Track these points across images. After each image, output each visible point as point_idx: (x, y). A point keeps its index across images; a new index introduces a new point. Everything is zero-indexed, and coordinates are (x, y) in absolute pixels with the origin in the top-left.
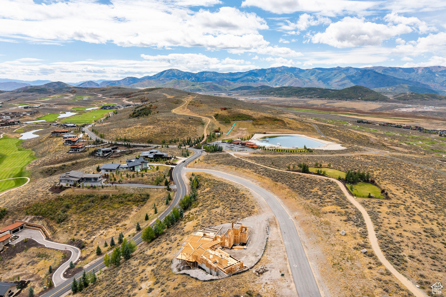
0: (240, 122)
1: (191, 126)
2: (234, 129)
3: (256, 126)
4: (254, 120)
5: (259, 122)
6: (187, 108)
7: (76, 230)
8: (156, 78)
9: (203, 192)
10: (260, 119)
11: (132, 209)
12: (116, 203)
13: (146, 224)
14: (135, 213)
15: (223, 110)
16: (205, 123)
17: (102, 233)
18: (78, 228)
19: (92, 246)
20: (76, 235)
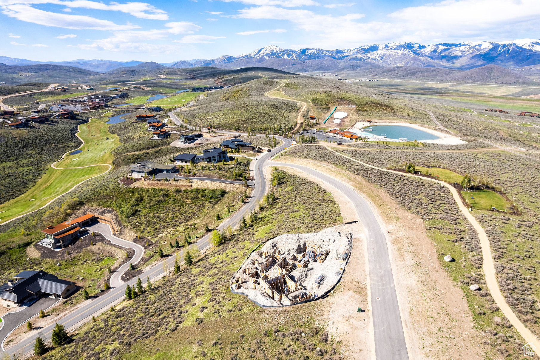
3: (360, 113)
5: (363, 107)
6: (283, 90)
7: (144, 226)
8: (253, 56)
9: (284, 190)
10: (365, 105)
11: (205, 206)
12: (187, 199)
13: (216, 225)
14: (207, 211)
15: (323, 94)
16: (300, 108)
17: (169, 232)
18: (146, 224)
19: (157, 246)
20: (143, 232)
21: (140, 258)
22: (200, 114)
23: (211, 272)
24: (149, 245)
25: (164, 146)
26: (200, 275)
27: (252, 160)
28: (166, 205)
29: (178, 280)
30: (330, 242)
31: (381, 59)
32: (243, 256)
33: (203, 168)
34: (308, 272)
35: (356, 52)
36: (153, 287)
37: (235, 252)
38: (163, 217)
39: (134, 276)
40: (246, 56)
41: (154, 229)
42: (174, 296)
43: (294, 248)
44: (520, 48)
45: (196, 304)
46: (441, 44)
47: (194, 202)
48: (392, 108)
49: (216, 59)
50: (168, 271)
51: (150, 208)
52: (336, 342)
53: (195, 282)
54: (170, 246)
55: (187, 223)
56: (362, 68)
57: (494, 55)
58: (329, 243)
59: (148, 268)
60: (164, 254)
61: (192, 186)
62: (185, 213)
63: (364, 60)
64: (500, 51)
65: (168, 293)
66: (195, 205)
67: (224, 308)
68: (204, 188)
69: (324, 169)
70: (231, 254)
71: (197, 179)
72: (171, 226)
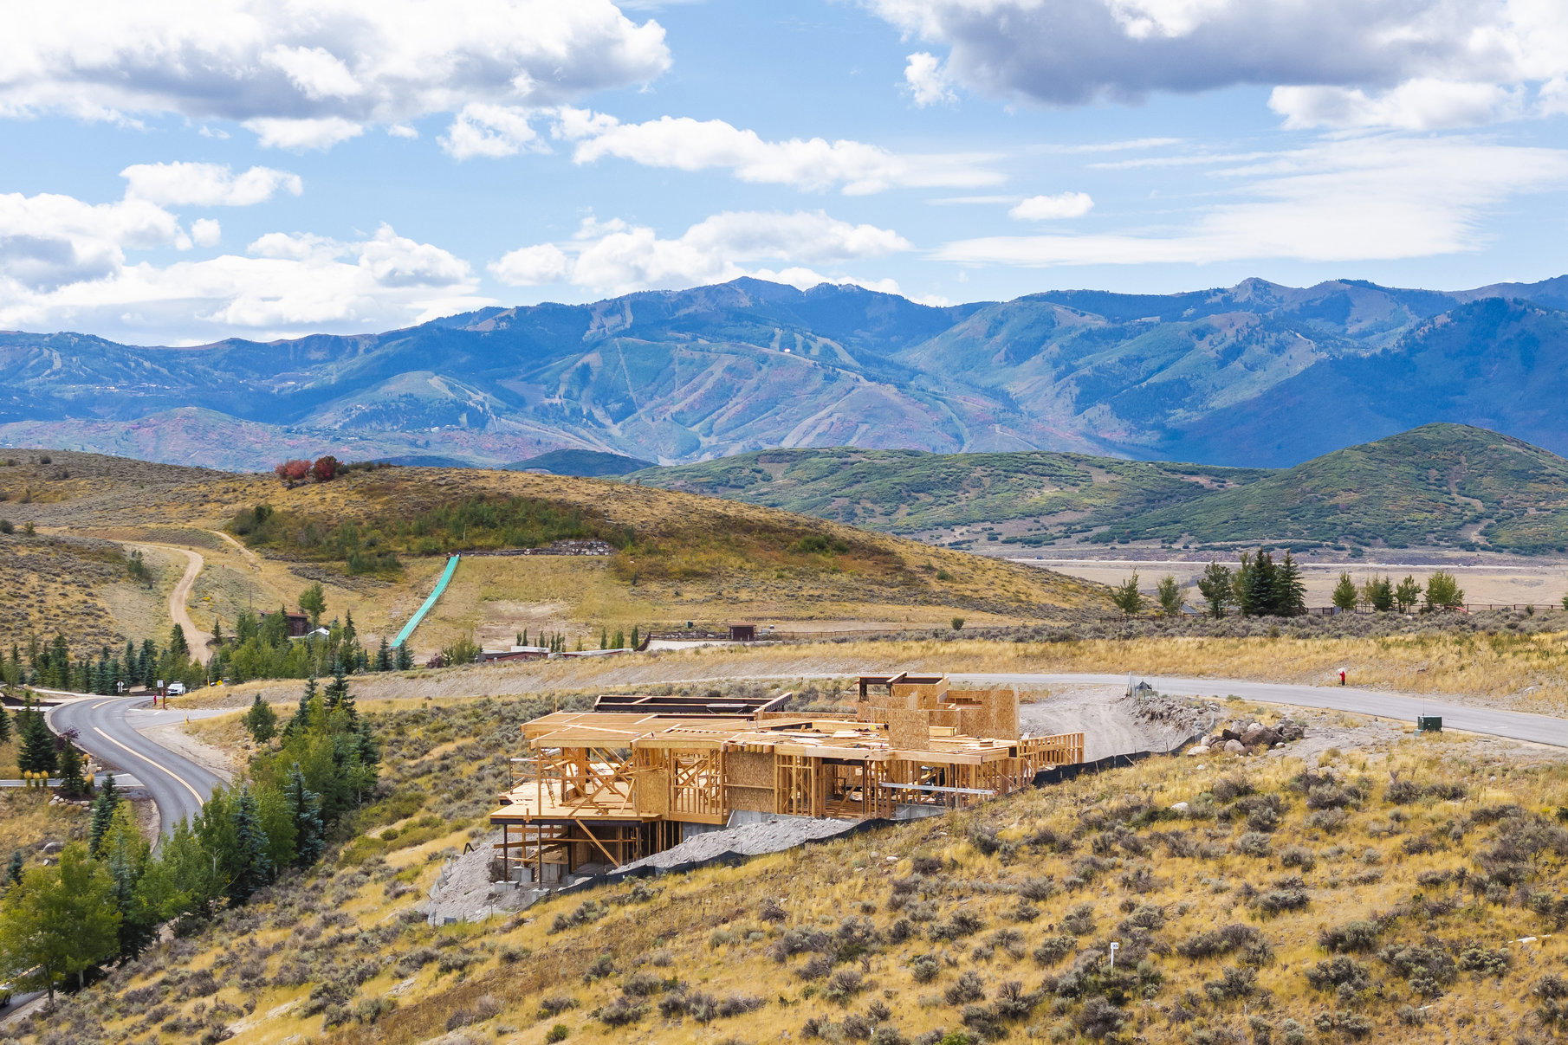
0: (493, 559)
1: (33, 579)
2: (442, 611)
3: (654, 587)
4: (621, 538)
16: (158, 569)
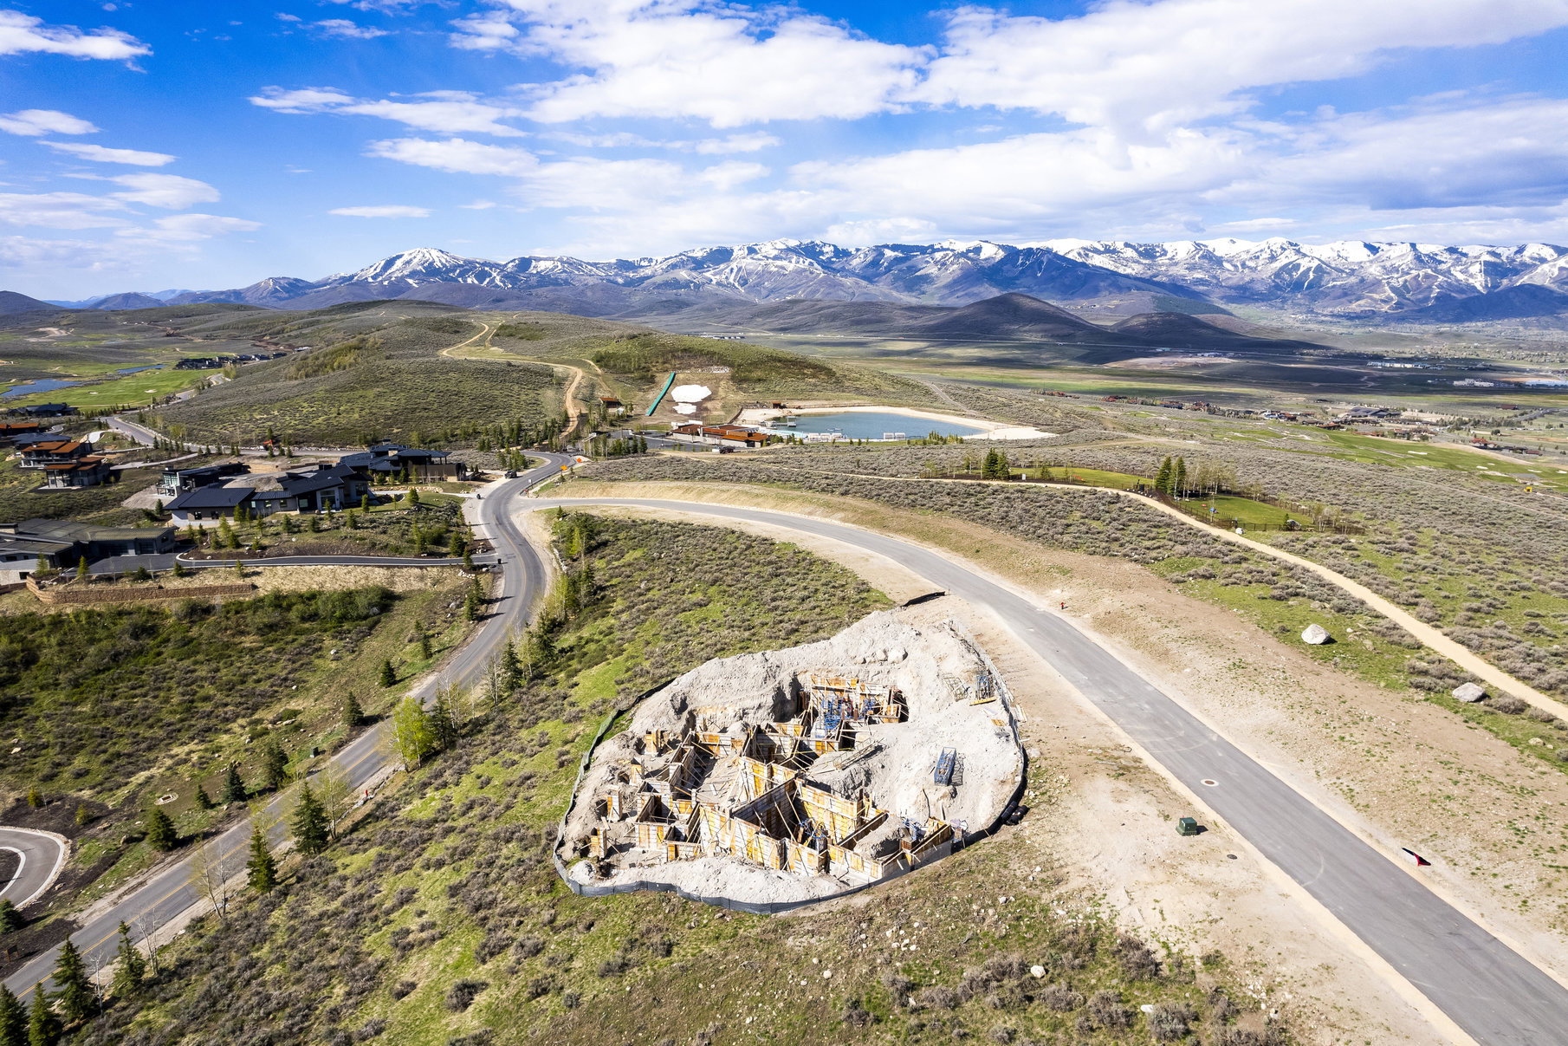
3: (744, 385)
5: (750, 371)
6: (493, 345)
7: (53, 754)
8: (370, 280)
9: (616, 564)
10: (755, 364)
11: (320, 649)
12: (242, 633)
13: (388, 699)
14: (333, 665)
15: (624, 343)
16: (565, 379)
17: (183, 756)
18: (63, 745)
19: (131, 817)
20: (49, 778)
21: (52, 877)
22: (226, 410)
23: (434, 851)
24: (91, 821)
25: (99, 509)
26: (386, 875)
27: (463, 500)
28: (150, 667)
29: (277, 916)
30: (890, 659)
31: (742, 285)
32: (562, 765)
33: (291, 527)
34: (870, 761)
35: (674, 266)
36: (149, 973)
37: (514, 763)
38: (146, 708)
39: (30, 955)
40: (344, 279)
41: (103, 757)
42: (278, 983)
43: (763, 700)
44: (1063, 258)
45: (413, 986)
46: (886, 246)
47: (275, 641)
48: (830, 373)
49: (248, 289)
50: (218, 894)
51: (77, 686)
52: (1199, 963)
53: (373, 901)
54: (197, 804)
55: (256, 716)
56: (696, 307)
57: (1010, 275)
58: (886, 666)
59: (100, 904)
60: (180, 835)
61: (254, 587)
62: (243, 682)
63: (697, 286)
64: (1022, 264)
65: (247, 974)
66: (281, 651)
67: (577, 964)
68: (304, 589)
69: (725, 495)
70: (498, 773)
71: (274, 563)
72: (185, 736)
